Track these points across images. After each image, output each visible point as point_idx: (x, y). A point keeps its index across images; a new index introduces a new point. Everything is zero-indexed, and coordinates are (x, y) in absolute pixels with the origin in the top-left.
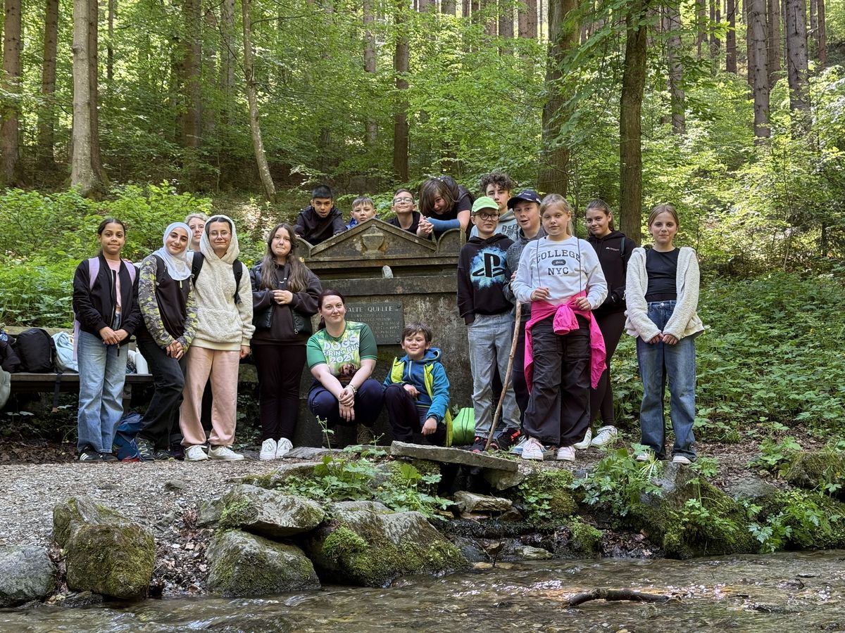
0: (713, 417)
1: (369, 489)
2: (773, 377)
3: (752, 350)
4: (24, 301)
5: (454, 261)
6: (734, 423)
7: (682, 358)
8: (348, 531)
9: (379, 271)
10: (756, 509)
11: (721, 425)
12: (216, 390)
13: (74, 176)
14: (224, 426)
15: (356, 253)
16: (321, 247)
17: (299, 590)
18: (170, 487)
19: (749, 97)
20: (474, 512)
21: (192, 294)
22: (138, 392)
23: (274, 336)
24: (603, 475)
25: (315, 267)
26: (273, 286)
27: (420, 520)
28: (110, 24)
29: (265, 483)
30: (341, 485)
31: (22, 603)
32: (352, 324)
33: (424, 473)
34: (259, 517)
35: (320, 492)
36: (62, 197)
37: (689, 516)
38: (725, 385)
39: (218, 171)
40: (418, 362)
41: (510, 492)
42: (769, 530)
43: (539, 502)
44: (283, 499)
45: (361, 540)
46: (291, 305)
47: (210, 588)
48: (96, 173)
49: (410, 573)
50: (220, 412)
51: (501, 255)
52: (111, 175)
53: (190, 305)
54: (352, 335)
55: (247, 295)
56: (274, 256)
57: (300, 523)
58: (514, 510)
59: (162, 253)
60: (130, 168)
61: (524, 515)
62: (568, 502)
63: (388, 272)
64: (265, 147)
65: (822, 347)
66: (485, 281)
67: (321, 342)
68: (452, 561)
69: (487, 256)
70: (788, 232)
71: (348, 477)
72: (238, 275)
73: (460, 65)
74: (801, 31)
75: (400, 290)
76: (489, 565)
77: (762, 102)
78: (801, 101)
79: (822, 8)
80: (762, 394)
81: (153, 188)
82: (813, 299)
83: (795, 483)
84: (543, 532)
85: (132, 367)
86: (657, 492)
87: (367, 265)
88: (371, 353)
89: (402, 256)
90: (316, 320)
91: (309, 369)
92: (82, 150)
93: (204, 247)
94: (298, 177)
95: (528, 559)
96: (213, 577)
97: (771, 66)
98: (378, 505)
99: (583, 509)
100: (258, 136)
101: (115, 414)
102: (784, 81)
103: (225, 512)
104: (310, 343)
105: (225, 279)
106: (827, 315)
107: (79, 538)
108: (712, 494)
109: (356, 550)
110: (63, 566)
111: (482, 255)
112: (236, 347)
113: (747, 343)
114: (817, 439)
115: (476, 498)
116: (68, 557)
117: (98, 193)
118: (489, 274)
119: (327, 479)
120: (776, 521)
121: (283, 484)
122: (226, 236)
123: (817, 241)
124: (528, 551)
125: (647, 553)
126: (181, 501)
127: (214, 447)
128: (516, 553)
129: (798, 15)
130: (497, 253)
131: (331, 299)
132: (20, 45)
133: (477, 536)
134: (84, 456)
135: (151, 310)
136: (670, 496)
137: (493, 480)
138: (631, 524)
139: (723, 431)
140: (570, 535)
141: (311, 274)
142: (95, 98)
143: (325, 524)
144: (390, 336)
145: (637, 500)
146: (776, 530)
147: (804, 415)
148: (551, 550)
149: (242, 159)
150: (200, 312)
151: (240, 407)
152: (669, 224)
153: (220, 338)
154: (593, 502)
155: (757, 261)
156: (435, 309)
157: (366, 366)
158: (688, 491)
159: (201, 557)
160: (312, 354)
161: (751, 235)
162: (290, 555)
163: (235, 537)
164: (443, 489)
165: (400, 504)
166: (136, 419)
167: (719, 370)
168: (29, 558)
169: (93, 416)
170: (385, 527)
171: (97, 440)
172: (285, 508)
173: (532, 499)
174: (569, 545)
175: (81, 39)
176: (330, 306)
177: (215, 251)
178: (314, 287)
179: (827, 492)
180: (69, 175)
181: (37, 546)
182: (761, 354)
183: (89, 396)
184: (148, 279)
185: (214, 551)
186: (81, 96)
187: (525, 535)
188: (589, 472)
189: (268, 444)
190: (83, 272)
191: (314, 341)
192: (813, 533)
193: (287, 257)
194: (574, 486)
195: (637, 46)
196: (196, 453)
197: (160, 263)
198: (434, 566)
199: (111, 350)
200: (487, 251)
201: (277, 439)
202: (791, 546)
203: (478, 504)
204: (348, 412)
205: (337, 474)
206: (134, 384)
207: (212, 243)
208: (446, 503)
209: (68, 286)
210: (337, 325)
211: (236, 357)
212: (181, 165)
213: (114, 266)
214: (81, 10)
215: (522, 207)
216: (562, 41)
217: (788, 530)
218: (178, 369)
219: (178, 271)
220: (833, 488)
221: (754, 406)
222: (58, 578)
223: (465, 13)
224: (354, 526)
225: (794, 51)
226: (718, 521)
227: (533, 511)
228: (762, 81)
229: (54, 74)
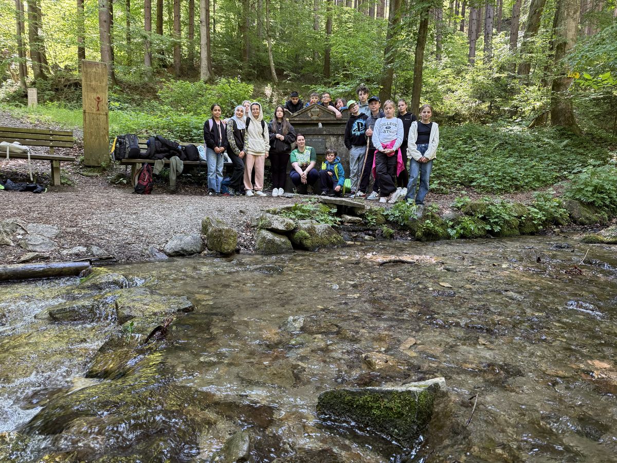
0: (439, 184)
1: (310, 215)
2: (464, 168)
3: (458, 156)
4: (186, 131)
5: (346, 122)
6: (447, 186)
7: (428, 168)
8: (303, 231)
9: (317, 125)
10: (451, 223)
11: (442, 187)
12: (256, 170)
13: (202, 74)
14: (260, 183)
15: (308, 117)
16: (295, 114)
17: (287, 252)
18: (241, 211)
19: (468, 43)
20: (348, 223)
21: (246, 134)
22: (228, 169)
23: (277, 151)
24: (395, 210)
25: (293, 122)
26: (277, 131)
27: (329, 227)
28: (214, 8)
29: (275, 213)
30: (301, 214)
31: (192, 254)
32: (308, 147)
33: (331, 208)
34: (273, 226)
35: (293, 217)
36: (197, 84)
37: (426, 226)
38: (445, 171)
39: (256, 72)
40: (332, 164)
41: (362, 216)
42: (455, 231)
43: (372, 219)
44: (281, 219)
45: (308, 234)
46: (284, 141)
47: (255, 250)
48: (210, 72)
49: (325, 247)
50: (258, 178)
51: (364, 122)
52: (215, 73)
53: (245, 137)
54: (307, 151)
55: (267, 134)
56: (277, 118)
57: (287, 228)
58: (363, 222)
59: (234, 118)
60: (222, 70)
61: (366, 224)
62: (382, 219)
63: (320, 125)
64: (274, 63)
65: (485, 156)
66: (358, 133)
67: (296, 153)
68: (339, 242)
69: (358, 123)
70: (477, 103)
71: (303, 211)
72: (263, 126)
73: (352, 30)
74: (492, 16)
75: (325, 133)
76: (353, 243)
77: (473, 46)
78: (488, 48)
79: (501, 3)
80: (459, 175)
81: (231, 80)
82: (483, 135)
83: (466, 214)
84: (372, 230)
85: (226, 160)
86: (415, 217)
87: (313, 122)
88: (314, 159)
89: (326, 119)
90: (293, 145)
91: (291, 164)
92: (204, 63)
93: (250, 115)
94: (287, 76)
95: (366, 240)
96: (257, 246)
97: (478, 31)
98: (314, 221)
99: (387, 222)
100: (271, 58)
101: (221, 178)
102: (483, 37)
103: (260, 223)
104: (292, 154)
105: (258, 127)
106: (488, 142)
107: (211, 232)
108: (435, 218)
109: (306, 238)
110: (206, 241)
111: (356, 123)
112: (264, 154)
113: (456, 153)
114: (478, 193)
115: (349, 217)
116: (207, 239)
117: (211, 81)
118: (359, 130)
119: (296, 211)
120: (458, 228)
121: (281, 213)
122: (258, 111)
123: (488, 107)
124: (367, 237)
125: (410, 238)
126: (245, 217)
127: (256, 191)
128: (362, 237)
129: (491, 9)
130: (362, 122)
131: (300, 137)
132: (180, 17)
133: (349, 231)
134: (211, 193)
135: (232, 141)
136: (420, 219)
137: (356, 211)
138: (405, 228)
139: (442, 189)
140: (382, 232)
141: (291, 126)
142: (209, 40)
143: (295, 229)
144: (321, 151)
145: (408, 220)
146: (457, 231)
147: (474, 184)
148: (375, 237)
149: (265, 67)
150: (249, 140)
151: (265, 175)
152: (428, 112)
153: (258, 151)
154: (391, 219)
155: (464, 114)
156: (338, 140)
157: (312, 164)
158: (426, 217)
159: (252, 239)
160: (292, 158)
161: (462, 103)
162: (283, 239)
163: (265, 233)
164: (338, 214)
165: (322, 220)
166: (228, 179)
167: (444, 165)
168: (194, 238)
169: (213, 179)
170: (316, 230)
171: (215, 188)
172: (282, 222)
173: (369, 218)
174: (382, 235)
175: (203, 17)
176: (300, 140)
177: (254, 117)
178: (292, 132)
179: (478, 217)
180: (200, 73)
181: (197, 234)
182: (461, 158)
183: (212, 172)
184: (230, 129)
185: (257, 237)
186: (204, 41)
187: (366, 231)
188: (391, 208)
189: (275, 190)
190: (207, 124)
191: (294, 153)
192: (471, 232)
193: (282, 119)
194: (385, 214)
195: (424, 25)
196: (250, 193)
197: (234, 122)
198: (333, 244)
199: (218, 155)
200: (358, 121)
201: (278, 188)
202: (462, 236)
203: (350, 220)
204: (304, 181)
205: (300, 209)
206: (227, 166)
207: (253, 114)
208: (338, 219)
209: (202, 126)
210: (302, 147)
211: (263, 158)
212: (241, 69)
213: (218, 123)
214: (203, 4)
215: (374, 103)
216: (394, 21)
217: (462, 231)
218: (242, 162)
219: (241, 126)
220: (480, 216)
221: (455, 179)
222: (204, 246)
223: (355, 7)
224: (305, 229)
225: (488, 25)
226: (436, 228)
227: (370, 222)
228: (473, 37)
229: (193, 30)
